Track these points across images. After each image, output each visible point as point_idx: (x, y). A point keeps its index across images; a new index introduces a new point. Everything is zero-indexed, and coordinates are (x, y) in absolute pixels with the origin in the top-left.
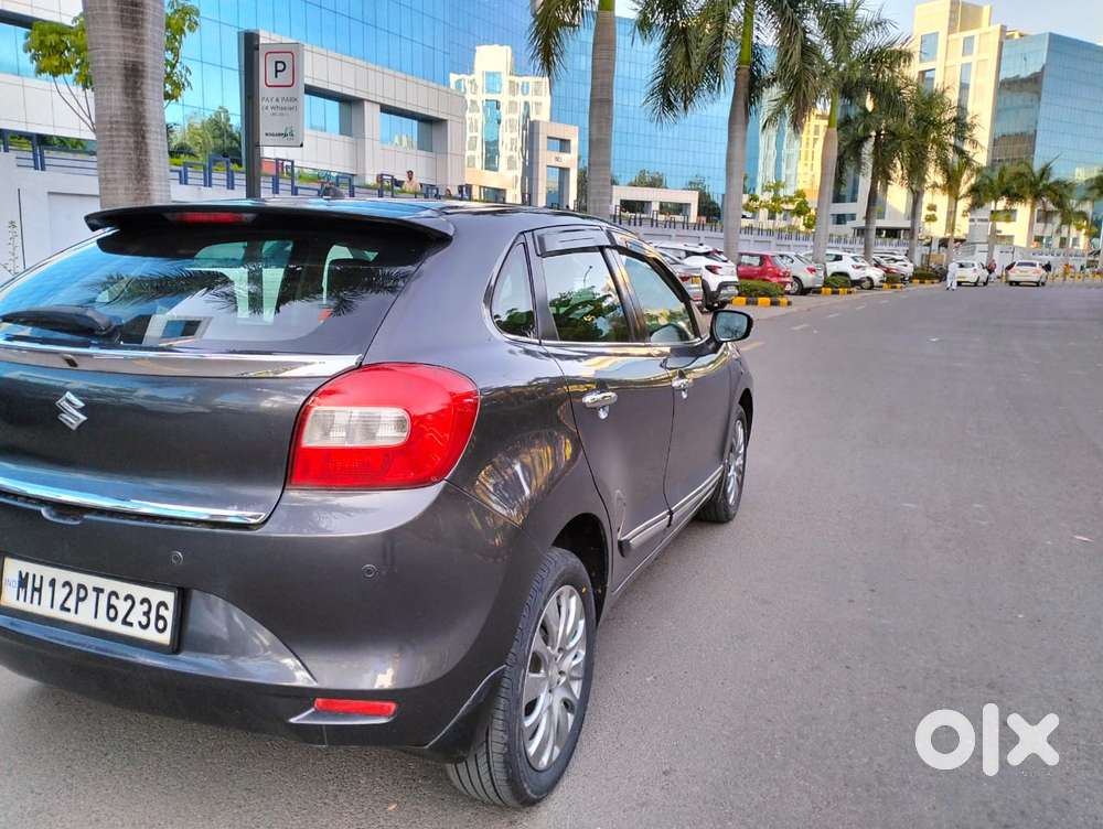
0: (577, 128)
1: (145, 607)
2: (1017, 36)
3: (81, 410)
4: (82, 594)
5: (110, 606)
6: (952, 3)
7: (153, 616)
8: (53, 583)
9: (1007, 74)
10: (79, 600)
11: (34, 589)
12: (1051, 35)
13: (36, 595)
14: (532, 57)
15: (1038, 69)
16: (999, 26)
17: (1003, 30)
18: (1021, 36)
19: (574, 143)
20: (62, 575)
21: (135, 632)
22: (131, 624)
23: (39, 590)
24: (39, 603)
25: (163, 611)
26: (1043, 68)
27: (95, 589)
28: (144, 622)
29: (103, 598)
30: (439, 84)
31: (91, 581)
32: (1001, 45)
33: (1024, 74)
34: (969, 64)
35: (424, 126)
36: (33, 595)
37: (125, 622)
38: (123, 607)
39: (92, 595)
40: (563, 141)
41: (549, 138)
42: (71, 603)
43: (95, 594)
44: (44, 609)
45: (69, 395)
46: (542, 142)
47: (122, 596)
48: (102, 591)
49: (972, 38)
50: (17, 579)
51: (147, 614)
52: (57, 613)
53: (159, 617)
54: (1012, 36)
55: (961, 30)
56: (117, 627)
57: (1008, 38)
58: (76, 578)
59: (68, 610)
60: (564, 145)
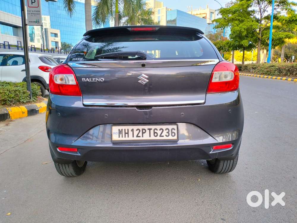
0: (59, 30)
1: (167, 131)
2: (170, 10)
3: (147, 79)
4: (144, 131)
5: (155, 133)
6: (154, 1)
7: (170, 133)
8: (132, 130)
9: (169, 19)
10: (143, 133)
11: (125, 133)
12: (177, 10)
13: (127, 135)
14: (65, 7)
15: (175, 18)
16: (165, 7)
17: (166, 8)
18: (171, 10)
19: (59, 35)
20: (135, 128)
21: (165, 138)
22: (163, 136)
23: (128, 133)
24: (128, 137)
25: (173, 131)
26: (176, 18)
27: (148, 129)
28: (167, 134)
29: (152, 131)
30: (19, 16)
31: (146, 127)
32: (166, 12)
33: (172, 19)
34: (160, 16)
35: (15, 29)
36: (125, 135)
37: (161, 136)
38: (159, 132)
39: (148, 131)
40: (55, 34)
41: (51, 33)
42: (140, 134)
43: (149, 130)
44: (131, 138)
45: (143, 75)
46: (49, 34)
47: (158, 129)
48: (151, 129)
49: (160, 10)
50: (118, 131)
51: (168, 133)
52: (135, 138)
53: (172, 133)
54: (169, 10)
55: (157, 8)
56: (158, 138)
57: (168, 10)
58: (141, 127)
59: (140, 137)
60: (56, 35)
